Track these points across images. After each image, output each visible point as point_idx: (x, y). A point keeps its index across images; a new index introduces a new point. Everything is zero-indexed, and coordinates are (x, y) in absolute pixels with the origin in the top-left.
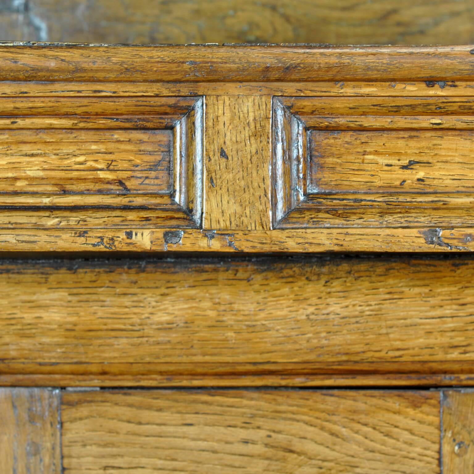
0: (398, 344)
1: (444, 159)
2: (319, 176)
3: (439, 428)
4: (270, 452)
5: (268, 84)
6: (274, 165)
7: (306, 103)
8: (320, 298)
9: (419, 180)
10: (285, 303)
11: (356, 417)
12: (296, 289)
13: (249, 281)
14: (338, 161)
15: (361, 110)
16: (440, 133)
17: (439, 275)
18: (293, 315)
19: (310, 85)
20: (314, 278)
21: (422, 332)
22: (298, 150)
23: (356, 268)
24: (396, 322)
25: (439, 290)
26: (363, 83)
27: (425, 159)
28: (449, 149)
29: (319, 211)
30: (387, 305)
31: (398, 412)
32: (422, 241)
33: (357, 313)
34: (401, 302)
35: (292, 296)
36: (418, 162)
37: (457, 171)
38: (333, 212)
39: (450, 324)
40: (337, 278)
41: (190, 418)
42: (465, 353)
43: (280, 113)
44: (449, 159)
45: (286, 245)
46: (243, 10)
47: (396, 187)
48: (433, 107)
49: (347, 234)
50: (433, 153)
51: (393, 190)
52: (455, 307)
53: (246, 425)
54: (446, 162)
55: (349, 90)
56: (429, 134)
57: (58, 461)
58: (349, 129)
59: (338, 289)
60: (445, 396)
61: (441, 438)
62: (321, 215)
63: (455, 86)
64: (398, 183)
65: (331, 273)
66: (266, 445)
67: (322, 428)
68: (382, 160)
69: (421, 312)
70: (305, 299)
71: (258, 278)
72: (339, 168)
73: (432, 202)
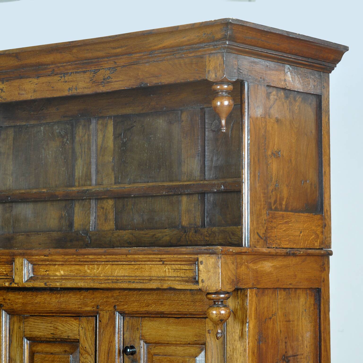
0: (71, 307)
2: (34, 273)
3: (79, 324)
4: (54, 329)
7: (31, 260)
9: (47, 274)
11: (66, 322)
15: (37, 261)
16: (49, 265)
18: (55, 301)
21: (74, 305)
22: (29, 268)
24: (71, 303)
26: (35, 256)
27: (48, 270)
30: (69, 299)
31: (73, 321)
32: (44, 285)
33: (65, 301)
37: (52, 272)
39: (79, 303)
41: (42, 322)
42: (81, 309)
44: (52, 270)
48: (47, 260)
50: (50, 269)
51: (45, 276)
53: (51, 323)
57: (23, 330)
58: (37, 264)
60: (80, 318)
61: (79, 326)
63: (48, 256)
64: (45, 274)
66: (53, 327)
67: (62, 324)
68: (42, 270)
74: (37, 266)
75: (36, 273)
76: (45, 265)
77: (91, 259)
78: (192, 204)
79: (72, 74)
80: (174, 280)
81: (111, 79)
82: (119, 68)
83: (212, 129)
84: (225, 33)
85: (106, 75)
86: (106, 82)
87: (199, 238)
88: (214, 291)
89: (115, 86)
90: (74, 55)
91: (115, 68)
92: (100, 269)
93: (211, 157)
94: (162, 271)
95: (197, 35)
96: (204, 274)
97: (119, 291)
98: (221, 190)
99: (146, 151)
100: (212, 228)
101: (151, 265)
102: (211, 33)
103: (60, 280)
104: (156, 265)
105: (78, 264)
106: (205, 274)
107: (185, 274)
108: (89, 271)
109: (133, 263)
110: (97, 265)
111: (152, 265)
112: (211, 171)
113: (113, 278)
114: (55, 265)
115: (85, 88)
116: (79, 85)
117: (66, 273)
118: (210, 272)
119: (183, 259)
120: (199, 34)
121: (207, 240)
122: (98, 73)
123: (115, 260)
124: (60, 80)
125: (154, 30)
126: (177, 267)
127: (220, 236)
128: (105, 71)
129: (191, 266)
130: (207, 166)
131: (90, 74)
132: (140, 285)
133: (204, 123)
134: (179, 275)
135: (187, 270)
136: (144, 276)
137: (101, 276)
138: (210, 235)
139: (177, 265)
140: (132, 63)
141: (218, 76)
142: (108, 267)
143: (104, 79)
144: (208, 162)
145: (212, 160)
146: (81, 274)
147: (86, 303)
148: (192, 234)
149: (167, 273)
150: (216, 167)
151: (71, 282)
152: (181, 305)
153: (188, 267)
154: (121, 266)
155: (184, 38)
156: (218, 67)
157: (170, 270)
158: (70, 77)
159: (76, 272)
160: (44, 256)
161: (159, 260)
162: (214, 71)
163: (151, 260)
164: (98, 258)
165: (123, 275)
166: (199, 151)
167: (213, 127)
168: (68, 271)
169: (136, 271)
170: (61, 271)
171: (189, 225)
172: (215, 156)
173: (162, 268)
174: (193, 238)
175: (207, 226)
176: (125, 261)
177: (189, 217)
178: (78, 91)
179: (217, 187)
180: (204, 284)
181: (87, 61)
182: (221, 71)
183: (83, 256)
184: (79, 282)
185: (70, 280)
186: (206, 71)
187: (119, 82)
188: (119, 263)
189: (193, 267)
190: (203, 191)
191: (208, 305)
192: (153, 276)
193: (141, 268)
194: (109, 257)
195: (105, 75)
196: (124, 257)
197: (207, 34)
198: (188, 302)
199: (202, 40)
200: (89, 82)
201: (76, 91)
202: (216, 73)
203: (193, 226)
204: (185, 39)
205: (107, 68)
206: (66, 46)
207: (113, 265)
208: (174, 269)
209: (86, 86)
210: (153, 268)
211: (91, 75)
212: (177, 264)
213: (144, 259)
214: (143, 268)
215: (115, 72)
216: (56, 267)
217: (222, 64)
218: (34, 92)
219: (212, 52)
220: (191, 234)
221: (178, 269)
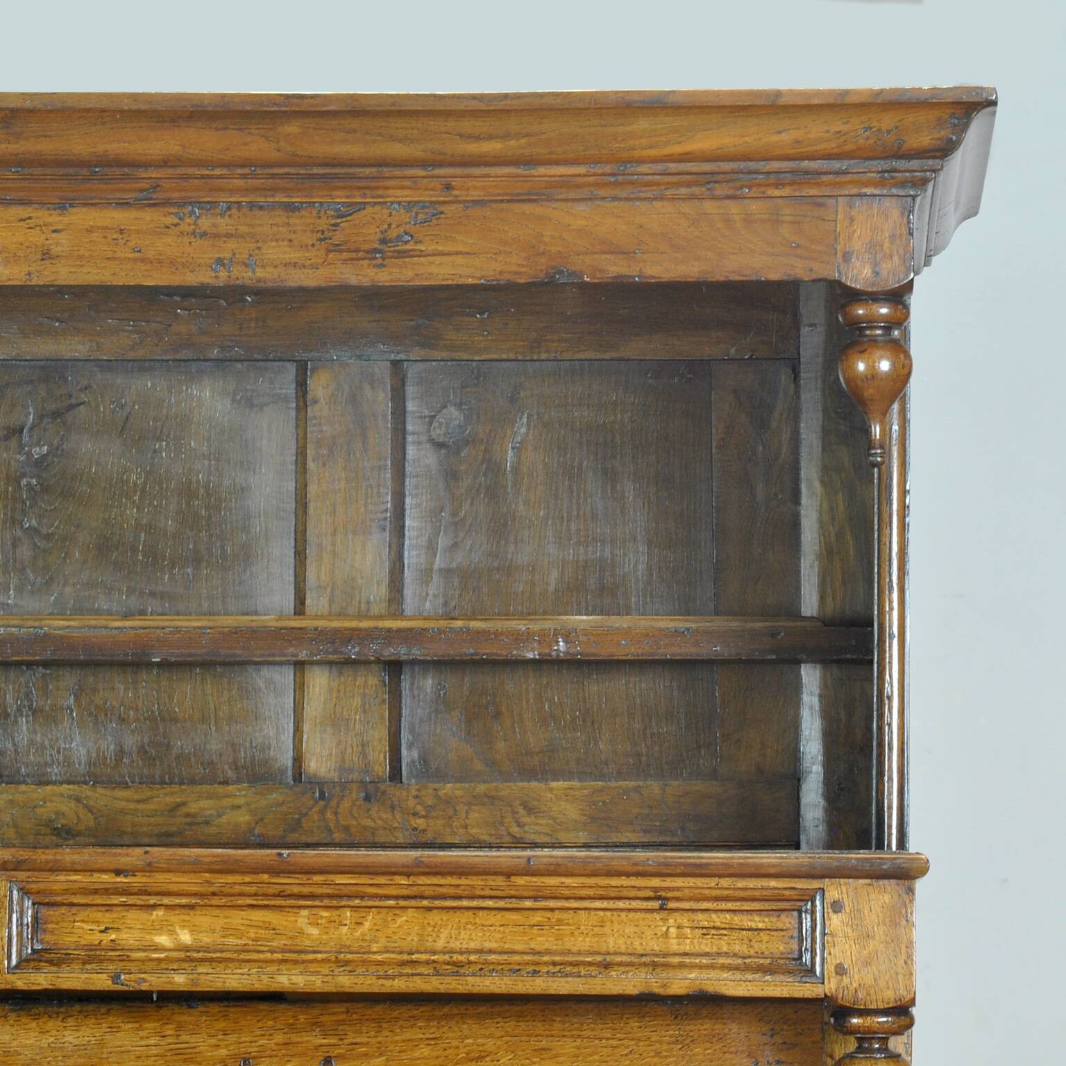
1: (130, 926)
2: (43, 937)
5: (8, 873)
6: (10, 929)
7: (33, 886)
8: (58, 1031)
9: (111, 940)
10: (33, 1034)
12: (41, 1024)
13: (6, 1017)
14: (56, 926)
15: (71, 891)
16: (127, 908)
17: (146, 1014)
18: (38, 1043)
19: (36, 873)
20: (54, 1016)
21: (133, 1057)
22: (28, 919)
23: (85, 1008)
24: (114, 1049)
25: (147, 1025)
26: (71, 873)
27: (116, 926)
28: (133, 919)
29: (41, 961)
30: (108, 1037)
32: (110, 982)
33: (85, 1042)
34: (118, 1034)
35: (38, 1029)
36: (111, 928)
37: (137, 934)
38: (51, 962)
39: (154, 1051)
40: (71, 1016)
43: (15, 892)
44: (133, 926)
45: (16, 984)
46: (52, 801)
47: (95, 945)
48: (121, 890)
49: (58, 977)
50: (122, 921)
51: (94, 947)
52: (158, 1038)
54: (131, 928)
55: (62, 878)
56: (119, 909)
58: (63, 904)
59: (73, 1024)
62: (41, 964)
63: (135, 876)
64: (97, 942)
65: (67, 1012)
68: (87, 927)
69: (133, 1041)
70: (47, 1032)
71: (13, 1016)
72: (56, 932)
73: (119, 955)
74: (63, 910)
75: (54, 938)
76: (100, 908)
77: (339, 887)
78: (353, 696)
79: (234, 211)
80: (712, 967)
81: (416, 243)
82: (453, 207)
83: (434, 437)
84: (950, 136)
85: (393, 226)
86: (395, 251)
87: (380, 818)
88: (888, 1003)
89: (434, 270)
90: (282, 144)
91: (437, 206)
92: (367, 925)
93: (427, 535)
94: (649, 933)
95: (838, 130)
96: (847, 947)
97: (348, 1005)
98: (554, 653)
99: (136, 498)
100: (437, 786)
101: (601, 913)
102: (896, 127)
103: (186, 965)
104: (623, 914)
105: (266, 907)
106: (851, 946)
107: (751, 947)
108: (314, 931)
109: (528, 904)
110: (355, 908)
111: (608, 914)
112: (427, 586)
113: (432, 958)
114: (154, 907)
115: (295, 265)
116: (264, 251)
117: (206, 939)
118: (873, 937)
119: (757, 894)
120: (845, 128)
121: (416, 829)
122: (354, 216)
123: (452, 891)
124: (176, 225)
125: (674, 92)
126: (717, 919)
127: (474, 815)
128: (386, 212)
129: (779, 916)
130: (409, 564)
131: (320, 218)
132: (567, 982)
133: (399, 414)
134: (725, 949)
135: (761, 930)
136: (569, 952)
137: (375, 950)
138: (430, 808)
139: (719, 913)
140: (519, 194)
141: (884, 273)
142: (404, 918)
143: (383, 241)
144: (414, 553)
145: (431, 548)
146: (275, 944)
147: (189, 1051)
148: (353, 805)
149: (674, 941)
150: (447, 572)
151: (239, 971)
152: (626, 1055)
153: (766, 920)
154: (470, 913)
155: (779, 132)
156: (886, 245)
157: (688, 930)
158: (220, 220)
159: (253, 935)
160: (114, 875)
161: (652, 894)
162: (867, 256)
163: (613, 894)
164: (371, 885)
165: (472, 945)
166: (386, 510)
167: (438, 431)
168: (213, 931)
169: (535, 932)
170: (179, 931)
171: (336, 774)
172: (445, 533)
173: (652, 923)
174: (356, 819)
175: (409, 779)
176: (491, 897)
177: (339, 743)
178: (260, 273)
179: (539, 642)
180: (846, 980)
181: (327, 170)
182: (896, 258)
183: (304, 877)
184: (280, 973)
185: (231, 965)
186: (836, 253)
187: (451, 259)
188: (465, 903)
189: (787, 920)
190: (476, 654)
191: (743, 1052)
192: (612, 950)
193: (560, 922)
194: (429, 882)
195: (386, 226)
196: (500, 881)
197: (879, 130)
198: (658, 1045)
199: (849, 147)
200: (313, 245)
201: (250, 274)
202: (875, 264)
203: (355, 776)
204: (785, 137)
205: (399, 203)
206: (265, 109)
207: (429, 909)
208: (703, 928)
209: (299, 258)
210: (612, 922)
211: (324, 221)
212: (716, 911)
213: (583, 892)
214: (568, 924)
215: (434, 221)
216: (154, 917)
217: (901, 235)
218: (42, 260)
219: (864, 190)
220: (346, 804)
221: (723, 926)
